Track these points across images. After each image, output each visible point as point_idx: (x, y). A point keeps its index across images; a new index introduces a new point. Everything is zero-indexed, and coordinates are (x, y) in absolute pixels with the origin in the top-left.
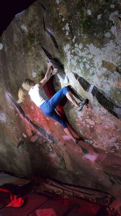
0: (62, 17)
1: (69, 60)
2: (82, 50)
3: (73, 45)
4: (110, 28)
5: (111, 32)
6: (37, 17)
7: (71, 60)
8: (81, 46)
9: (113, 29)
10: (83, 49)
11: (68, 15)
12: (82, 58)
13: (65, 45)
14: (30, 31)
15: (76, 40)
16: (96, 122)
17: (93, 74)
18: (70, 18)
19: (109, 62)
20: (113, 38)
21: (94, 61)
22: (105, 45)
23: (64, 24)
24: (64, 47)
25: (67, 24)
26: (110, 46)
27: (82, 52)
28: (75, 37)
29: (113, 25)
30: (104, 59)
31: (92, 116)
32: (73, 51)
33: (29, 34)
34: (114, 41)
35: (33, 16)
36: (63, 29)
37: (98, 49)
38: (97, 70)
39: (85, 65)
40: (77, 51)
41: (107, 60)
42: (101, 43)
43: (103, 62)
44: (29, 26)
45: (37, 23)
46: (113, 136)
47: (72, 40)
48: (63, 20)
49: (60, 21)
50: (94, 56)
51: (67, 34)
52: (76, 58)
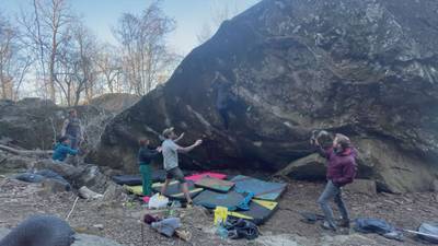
1: (238, 79)
3: (240, 69)
4: (264, 58)
5: (265, 61)
8: (246, 70)
12: (247, 77)
13: (234, 68)
17: (256, 87)
19: (266, 79)
20: (266, 64)
21: (255, 79)
22: (262, 69)
27: (246, 73)
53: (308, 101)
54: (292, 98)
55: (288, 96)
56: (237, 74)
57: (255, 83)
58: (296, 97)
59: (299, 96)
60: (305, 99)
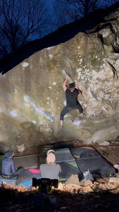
0: (80, 55)
1: (79, 76)
2: (88, 72)
4: (102, 64)
5: (103, 66)
6: (62, 52)
7: (81, 76)
8: (88, 70)
9: (104, 65)
11: (83, 55)
12: (87, 75)
13: (78, 69)
14: (54, 58)
15: (86, 68)
16: (88, 105)
17: (91, 83)
18: (84, 57)
19: (100, 78)
20: (103, 68)
21: (92, 77)
22: (100, 71)
23: (80, 58)
25: (82, 59)
26: (102, 71)
28: (85, 66)
29: (104, 63)
30: (98, 77)
31: (87, 103)
32: (83, 72)
33: (53, 59)
34: (104, 70)
35: (59, 50)
36: (78, 60)
37: (97, 72)
38: (93, 81)
39: (87, 79)
40: (86, 73)
42: (98, 70)
43: (97, 78)
44: (55, 55)
45: (60, 55)
46: (94, 110)
47: (83, 67)
48: (80, 57)
49: (77, 56)
50: (94, 75)
51: (80, 63)
52: (84, 76)
55: (108, 89)
56: (80, 72)
57: (91, 80)
58: (113, 90)
59: (114, 90)
60: (117, 91)
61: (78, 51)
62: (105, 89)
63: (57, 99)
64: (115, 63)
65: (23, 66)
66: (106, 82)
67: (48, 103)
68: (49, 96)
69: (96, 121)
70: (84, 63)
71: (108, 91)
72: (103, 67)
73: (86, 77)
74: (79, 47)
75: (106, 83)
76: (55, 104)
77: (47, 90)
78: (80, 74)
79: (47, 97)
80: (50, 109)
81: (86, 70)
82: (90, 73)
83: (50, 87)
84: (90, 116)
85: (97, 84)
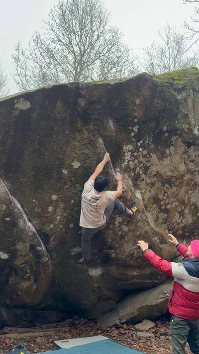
0: (136, 117)
1: (126, 161)
2: (144, 156)
3: (137, 148)
4: (170, 147)
5: (170, 150)
7: (129, 161)
8: (145, 152)
9: (172, 148)
10: (146, 155)
11: (142, 119)
12: (140, 162)
13: (127, 144)
14: (87, 109)
15: (141, 145)
16: (131, 228)
17: (143, 180)
18: (143, 122)
19: (161, 174)
20: (170, 155)
21: (149, 169)
22: (164, 159)
23: (134, 125)
24: (124, 146)
25: (138, 127)
26: (167, 161)
27: (143, 157)
28: (141, 142)
29: (173, 145)
30: (159, 170)
31: (130, 222)
32: (135, 154)
33: (84, 112)
34: (171, 159)
36: (130, 128)
37: (158, 160)
38: (147, 178)
39: (139, 170)
40: (139, 156)
41: (161, 172)
42: (162, 156)
43: (157, 172)
47: (137, 143)
49: (130, 119)
50: (152, 165)
51: (133, 134)
52: (136, 161)
53: (181, 214)
54: (168, 207)
55: (167, 202)
56: (130, 153)
57: (145, 174)
58: (173, 206)
59: (176, 206)
60: (180, 210)
61: (135, 108)
62: (163, 200)
63: (73, 201)
64: (187, 152)
65: (16, 106)
66: (167, 186)
67: (50, 209)
68: (56, 191)
69: (133, 271)
70: (141, 136)
71: (166, 205)
72: (170, 153)
73: (138, 165)
74: (138, 101)
75: (167, 188)
76: (65, 214)
77: (56, 176)
78: (128, 156)
79: (52, 195)
80: (52, 226)
81: (141, 149)
82: (146, 159)
83: (65, 172)
84: (126, 256)
85: (153, 184)
